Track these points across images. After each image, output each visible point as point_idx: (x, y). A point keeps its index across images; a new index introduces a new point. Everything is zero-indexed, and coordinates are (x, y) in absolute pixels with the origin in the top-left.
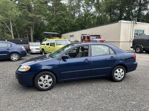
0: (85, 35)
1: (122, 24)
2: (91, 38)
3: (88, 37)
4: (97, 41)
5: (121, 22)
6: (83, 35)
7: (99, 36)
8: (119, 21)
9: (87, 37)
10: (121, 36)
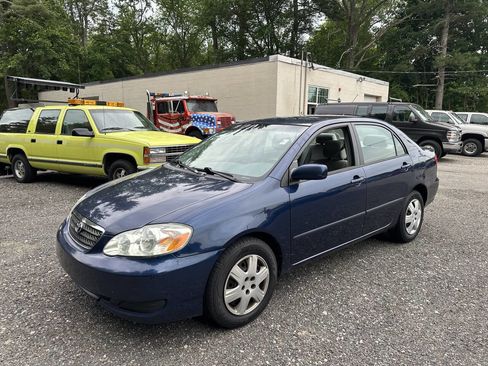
0: (163, 96)
1: (281, 68)
2: (189, 107)
3: (180, 106)
4: (213, 119)
5: (276, 60)
6: (155, 97)
7: (212, 101)
8: (272, 57)
9: (175, 102)
10: (278, 105)
